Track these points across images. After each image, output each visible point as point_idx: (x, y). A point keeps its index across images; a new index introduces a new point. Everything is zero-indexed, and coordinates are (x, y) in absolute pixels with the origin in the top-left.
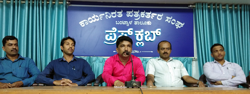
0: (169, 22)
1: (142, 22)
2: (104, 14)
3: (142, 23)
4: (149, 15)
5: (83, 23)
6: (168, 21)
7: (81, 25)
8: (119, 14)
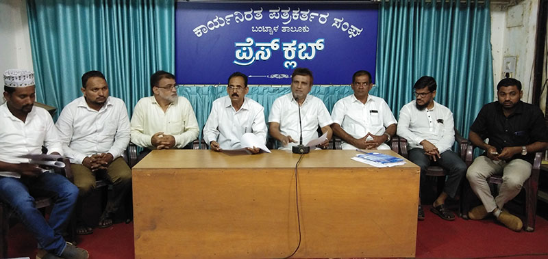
2: (232, 16)
7: (196, 33)
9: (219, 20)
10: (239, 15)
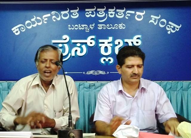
0: (155, 24)
1: (111, 25)
2: (49, 15)
3: (110, 27)
4: (122, 13)
5: (18, 29)
6: (153, 22)
7: (14, 32)
8: (73, 14)
9: (36, 20)
10: (56, 15)
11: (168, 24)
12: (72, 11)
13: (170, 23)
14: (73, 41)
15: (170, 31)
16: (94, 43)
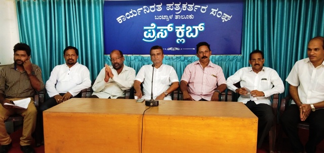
0: (214, 15)
1: (184, 16)
2: (141, 9)
4: (192, 7)
5: (121, 19)
6: (213, 13)
7: (118, 21)
8: (158, 8)
9: (133, 12)
10: (146, 8)
11: (223, 15)
12: (157, 6)
13: (224, 14)
14: (158, 28)
15: (224, 20)
16: (172, 29)
